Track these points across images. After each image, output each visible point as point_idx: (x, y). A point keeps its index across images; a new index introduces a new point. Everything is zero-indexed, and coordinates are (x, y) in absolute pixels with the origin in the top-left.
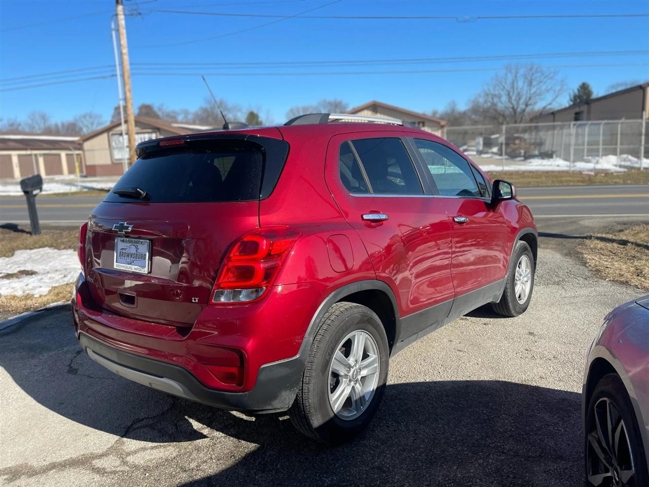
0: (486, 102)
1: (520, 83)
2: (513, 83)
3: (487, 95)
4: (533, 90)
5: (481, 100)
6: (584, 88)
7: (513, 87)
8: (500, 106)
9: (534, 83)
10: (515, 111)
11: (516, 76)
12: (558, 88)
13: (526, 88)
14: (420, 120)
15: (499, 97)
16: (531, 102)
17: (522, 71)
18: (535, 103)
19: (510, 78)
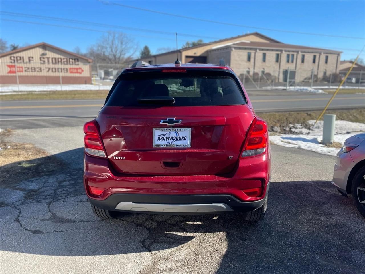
0: (98, 49)
1: (117, 42)
2: (113, 41)
3: (99, 46)
4: (123, 47)
5: (95, 49)
6: (146, 48)
7: (113, 44)
8: (107, 54)
9: (124, 43)
10: (115, 56)
11: (114, 38)
12: (135, 47)
13: (120, 45)
14: (76, 57)
15: (106, 48)
16: (123, 53)
17: (117, 35)
18: (125, 54)
19: (111, 38)
